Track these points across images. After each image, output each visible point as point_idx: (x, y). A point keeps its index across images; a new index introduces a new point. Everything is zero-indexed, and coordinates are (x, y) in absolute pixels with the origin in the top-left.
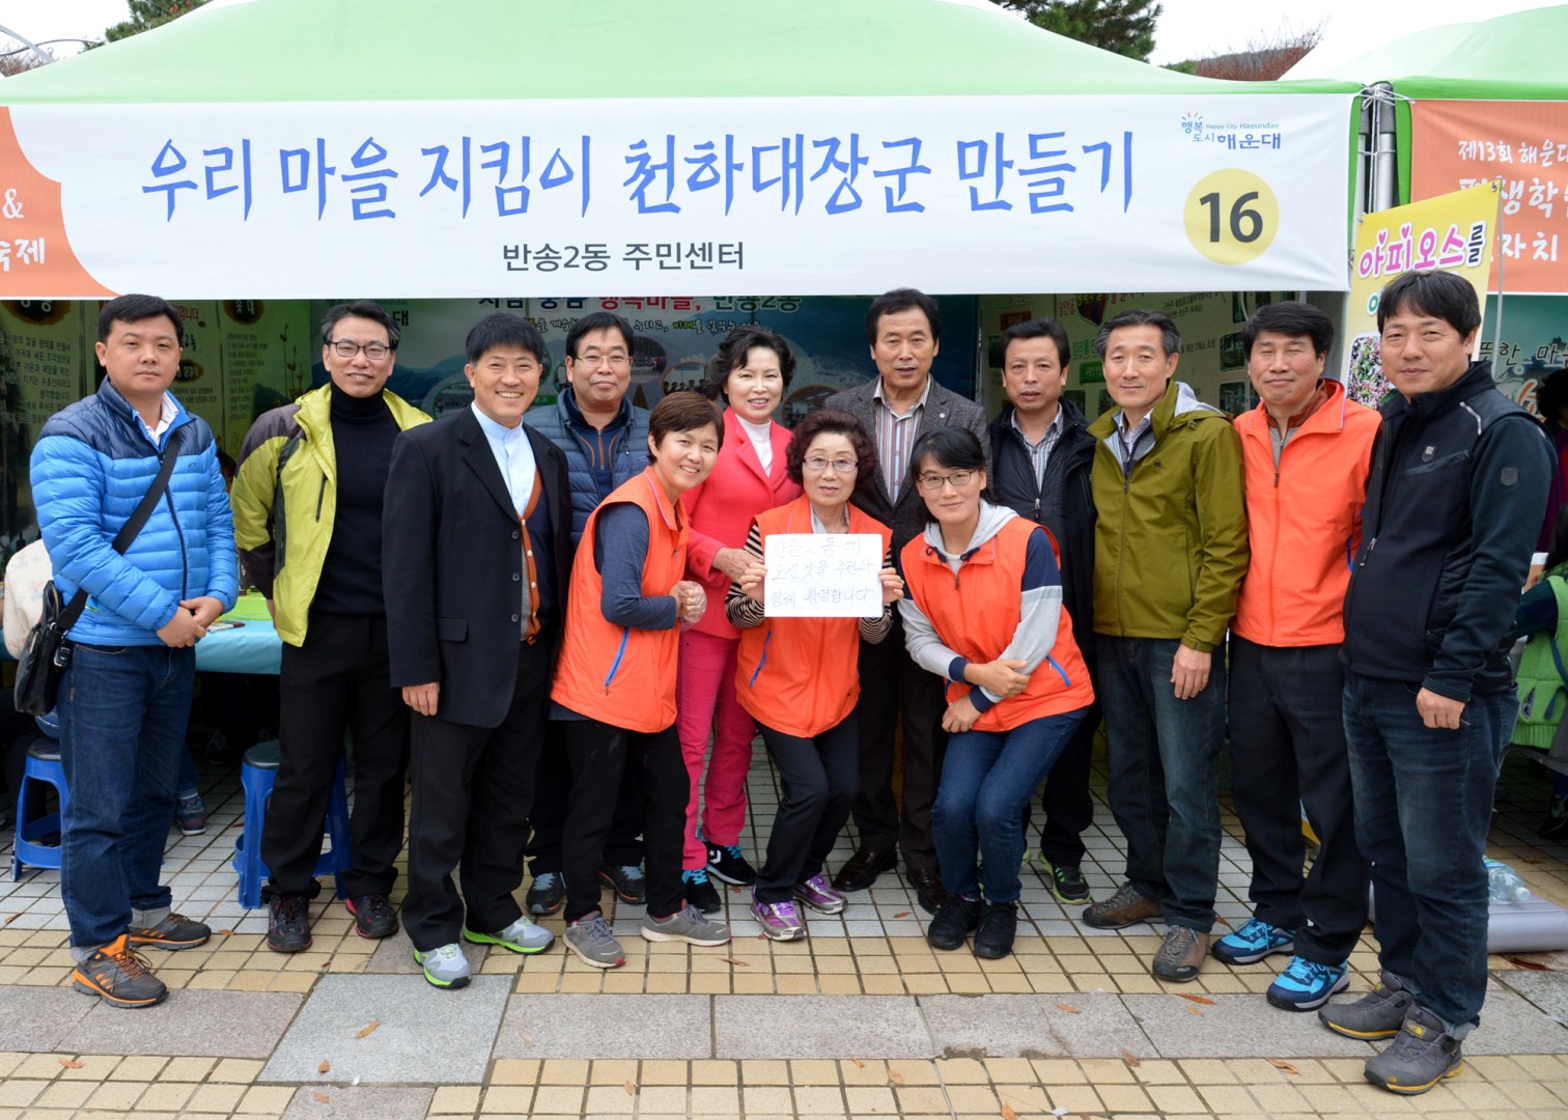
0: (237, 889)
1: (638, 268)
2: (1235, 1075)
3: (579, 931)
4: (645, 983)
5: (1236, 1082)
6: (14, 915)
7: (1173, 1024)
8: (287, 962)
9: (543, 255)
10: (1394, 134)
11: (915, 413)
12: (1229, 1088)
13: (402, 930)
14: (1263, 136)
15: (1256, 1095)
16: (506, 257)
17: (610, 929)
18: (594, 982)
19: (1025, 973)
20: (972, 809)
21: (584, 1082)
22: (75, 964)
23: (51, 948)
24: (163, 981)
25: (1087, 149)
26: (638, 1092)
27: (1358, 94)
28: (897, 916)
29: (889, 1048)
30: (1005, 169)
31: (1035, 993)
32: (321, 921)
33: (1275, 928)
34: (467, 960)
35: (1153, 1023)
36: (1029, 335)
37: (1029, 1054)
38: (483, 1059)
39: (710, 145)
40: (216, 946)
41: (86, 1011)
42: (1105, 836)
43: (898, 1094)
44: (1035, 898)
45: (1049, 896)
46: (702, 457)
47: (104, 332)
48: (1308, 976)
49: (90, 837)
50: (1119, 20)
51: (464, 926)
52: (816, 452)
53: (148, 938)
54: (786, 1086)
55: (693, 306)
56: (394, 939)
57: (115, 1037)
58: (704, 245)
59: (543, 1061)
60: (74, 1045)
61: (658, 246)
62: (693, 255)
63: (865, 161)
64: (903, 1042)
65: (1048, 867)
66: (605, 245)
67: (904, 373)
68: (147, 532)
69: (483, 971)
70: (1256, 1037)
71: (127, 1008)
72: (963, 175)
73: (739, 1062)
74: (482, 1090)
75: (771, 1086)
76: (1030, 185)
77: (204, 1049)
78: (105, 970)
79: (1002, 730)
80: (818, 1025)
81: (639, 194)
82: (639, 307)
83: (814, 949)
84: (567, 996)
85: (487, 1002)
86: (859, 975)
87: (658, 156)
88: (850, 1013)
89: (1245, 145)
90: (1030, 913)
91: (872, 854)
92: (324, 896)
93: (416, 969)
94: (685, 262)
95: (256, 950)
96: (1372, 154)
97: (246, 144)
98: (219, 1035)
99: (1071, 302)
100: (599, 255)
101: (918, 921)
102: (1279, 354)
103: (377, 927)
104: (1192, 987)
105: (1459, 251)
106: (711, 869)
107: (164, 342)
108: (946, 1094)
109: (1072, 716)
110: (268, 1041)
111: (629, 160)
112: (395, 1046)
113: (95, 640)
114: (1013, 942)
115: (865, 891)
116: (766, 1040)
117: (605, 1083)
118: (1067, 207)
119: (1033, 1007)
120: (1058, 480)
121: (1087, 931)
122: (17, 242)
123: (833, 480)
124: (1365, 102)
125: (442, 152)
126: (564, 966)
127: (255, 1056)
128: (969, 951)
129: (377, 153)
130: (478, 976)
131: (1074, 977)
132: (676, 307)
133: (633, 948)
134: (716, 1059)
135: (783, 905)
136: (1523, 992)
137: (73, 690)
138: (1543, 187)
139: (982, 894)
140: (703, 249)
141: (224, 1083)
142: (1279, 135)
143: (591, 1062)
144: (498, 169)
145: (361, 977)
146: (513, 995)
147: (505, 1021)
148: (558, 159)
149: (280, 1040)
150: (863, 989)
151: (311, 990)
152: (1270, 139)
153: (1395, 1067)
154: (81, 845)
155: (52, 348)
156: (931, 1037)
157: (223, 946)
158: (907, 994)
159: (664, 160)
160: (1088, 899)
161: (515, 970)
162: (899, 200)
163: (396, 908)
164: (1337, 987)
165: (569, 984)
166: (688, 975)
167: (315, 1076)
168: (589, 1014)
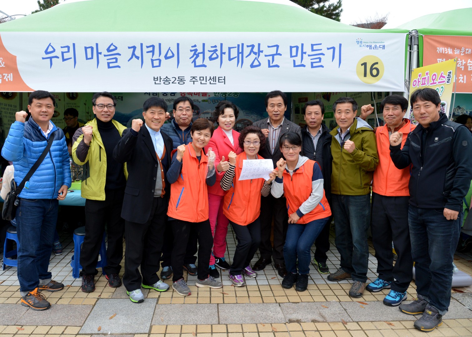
0: (72, 272)
1: (194, 84)
2: (375, 326)
3: (177, 285)
4: (197, 300)
5: (376, 329)
6: (3, 281)
7: (356, 311)
8: (88, 295)
9: (165, 80)
10: (418, 45)
11: (279, 127)
12: (374, 331)
13: (123, 284)
14: (380, 46)
15: (382, 333)
16: (154, 80)
17: (186, 283)
18: (182, 300)
19: (311, 296)
20: (296, 247)
21: (180, 332)
22: (22, 297)
23: (14, 291)
24: (49, 302)
25: (328, 49)
26: (196, 335)
27: (408, 33)
28: (272, 278)
29: (272, 320)
30: (304, 54)
31: (314, 302)
32: (98, 282)
33: (385, 281)
34: (143, 294)
35: (350, 311)
36: (313, 104)
37: (314, 321)
38: (148, 325)
39: (216, 46)
40: (66, 290)
41: (25, 311)
42: (332, 253)
43: (275, 334)
44: (314, 273)
45: (317, 271)
46: (204, 139)
47: (31, 102)
48: (395, 296)
49: (26, 258)
50: (330, 13)
51: (142, 283)
52: (248, 139)
53: (44, 288)
54: (241, 332)
55: (208, 95)
56: (120, 287)
57: (34, 320)
58: (214, 77)
59: (167, 326)
60: (21, 323)
61: (200, 77)
62: (210, 80)
63: (262, 52)
64: (276, 318)
65: (316, 263)
66: (184, 77)
67: (276, 116)
68: (44, 164)
69: (148, 297)
70: (381, 314)
71: (38, 310)
72: (291, 56)
73: (227, 325)
74: (148, 335)
75: (237, 332)
76: (311, 59)
77: (62, 323)
78: (31, 299)
79: (305, 223)
80: (250, 313)
81: (194, 61)
82: (192, 96)
83: (248, 289)
84: (174, 305)
85: (149, 307)
86: (262, 297)
87: (200, 50)
88: (260, 309)
89: (374, 48)
90: (312, 277)
91: (264, 259)
92: (99, 274)
93: (128, 297)
94: (208, 82)
95: (78, 292)
96: (412, 51)
97: (74, 45)
98: (67, 319)
99: (320, 95)
100: (182, 80)
101: (279, 280)
102: (391, 110)
103: (115, 283)
104: (360, 299)
105: (444, 79)
106: (216, 265)
107: (49, 106)
108: (290, 334)
109: (326, 219)
110: (82, 321)
111: (191, 51)
112: (121, 321)
113: (27, 197)
114: (307, 286)
115: (262, 271)
116: (235, 318)
117: (186, 333)
118: (322, 66)
119: (314, 306)
120: (321, 147)
121: (329, 282)
122: (4, 74)
123: (253, 147)
124: (410, 35)
125: (134, 48)
126: (172, 295)
127: (78, 325)
128: (294, 289)
129: (114, 48)
130: (147, 299)
131: (326, 297)
132: (202, 96)
133: (193, 289)
134: (220, 324)
135: (238, 276)
136: (457, 299)
137: (20, 213)
138: (461, 61)
139: (298, 272)
140: (213, 78)
141: (68, 334)
142: (384, 45)
143: (182, 326)
144: (151, 53)
145: (110, 300)
146: (157, 305)
147: (155, 313)
148: (170, 50)
149: (86, 320)
150: (263, 301)
151: (95, 304)
152: (382, 46)
153: (423, 324)
154: (23, 260)
155: (11, 107)
156: (284, 316)
157: (68, 290)
158: (277, 303)
159: (202, 51)
160: (328, 273)
161: (158, 297)
162: (272, 64)
163: (121, 277)
164: (404, 299)
165: (174, 301)
166: (210, 298)
167: (97, 332)
168: (181, 311)
